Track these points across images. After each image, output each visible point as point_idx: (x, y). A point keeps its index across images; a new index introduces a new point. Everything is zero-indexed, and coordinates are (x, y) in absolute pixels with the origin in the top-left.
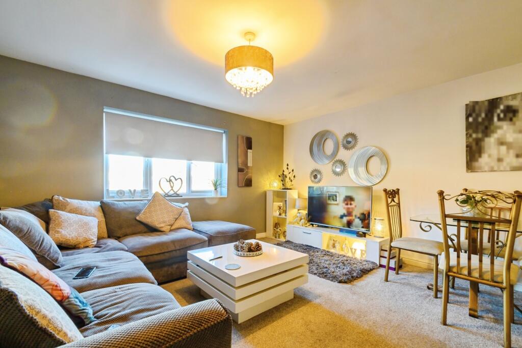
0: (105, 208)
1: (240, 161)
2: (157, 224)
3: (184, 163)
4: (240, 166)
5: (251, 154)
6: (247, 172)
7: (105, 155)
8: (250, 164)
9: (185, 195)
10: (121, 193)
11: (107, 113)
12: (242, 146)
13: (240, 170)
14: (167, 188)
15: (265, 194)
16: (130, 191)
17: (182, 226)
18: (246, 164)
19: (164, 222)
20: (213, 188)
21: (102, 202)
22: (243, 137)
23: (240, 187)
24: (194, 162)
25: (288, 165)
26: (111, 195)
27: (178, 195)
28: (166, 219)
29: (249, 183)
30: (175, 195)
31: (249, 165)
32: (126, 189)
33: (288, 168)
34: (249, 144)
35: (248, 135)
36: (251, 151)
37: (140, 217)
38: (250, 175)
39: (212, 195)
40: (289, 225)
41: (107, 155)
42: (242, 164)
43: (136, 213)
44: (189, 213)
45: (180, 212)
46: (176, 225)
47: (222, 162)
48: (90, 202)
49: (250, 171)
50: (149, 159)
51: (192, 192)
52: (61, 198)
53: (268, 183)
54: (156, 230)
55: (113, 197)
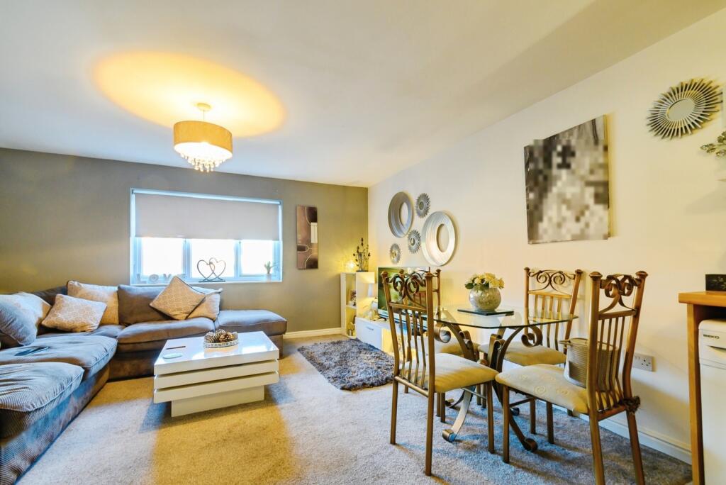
0: (121, 295)
1: (300, 237)
2: (171, 312)
3: (231, 243)
4: (300, 244)
5: (316, 228)
6: (310, 252)
7: (133, 239)
8: (314, 240)
9: (230, 279)
10: (154, 277)
12: (303, 218)
13: (300, 249)
14: (207, 272)
15: (339, 277)
16: (165, 275)
17: (202, 315)
18: (308, 241)
19: (179, 309)
20: (265, 272)
21: (119, 288)
22: (303, 207)
23: (300, 269)
24: (243, 241)
25: (362, 240)
26: (142, 280)
27: (221, 280)
28: (182, 307)
29: (313, 264)
30: (217, 279)
31: (312, 242)
32: (160, 274)
33: (362, 244)
34: (313, 215)
35: (312, 204)
36: (316, 224)
37: (154, 304)
38: (314, 254)
39: (264, 280)
40: (360, 318)
41: (137, 238)
42: (303, 241)
43: (152, 300)
44: (219, 300)
45: (201, 298)
46: (195, 313)
47: (278, 240)
48: (106, 287)
49: (314, 249)
50: (187, 240)
51: (240, 276)
52: (76, 283)
53: (343, 264)
54: (168, 318)
55: (145, 282)
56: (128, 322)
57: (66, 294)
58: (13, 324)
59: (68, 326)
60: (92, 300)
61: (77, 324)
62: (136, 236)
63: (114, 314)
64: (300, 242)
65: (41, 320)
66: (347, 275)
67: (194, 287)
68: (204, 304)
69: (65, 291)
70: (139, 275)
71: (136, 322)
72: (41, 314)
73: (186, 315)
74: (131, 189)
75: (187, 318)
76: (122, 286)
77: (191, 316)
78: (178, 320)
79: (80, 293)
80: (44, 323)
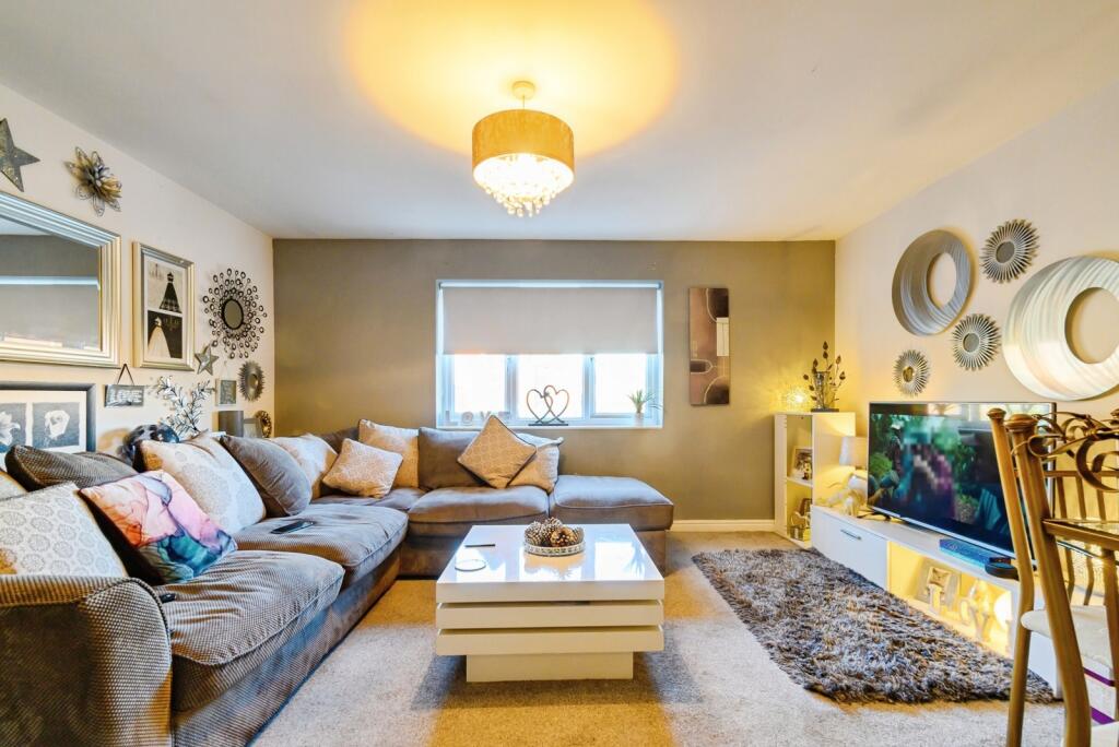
0: (423, 442)
1: (695, 346)
2: (487, 476)
3: (578, 360)
4: (695, 359)
5: (726, 327)
6: (715, 373)
7: (440, 357)
8: (722, 349)
9: (575, 421)
10: (468, 416)
11: (445, 288)
12: (700, 310)
13: (696, 367)
14: (541, 410)
15: (770, 423)
16: (482, 414)
17: (531, 482)
18: (712, 355)
19: (497, 470)
20: (633, 409)
21: (420, 432)
22: (702, 290)
23: (694, 405)
24: (597, 357)
25: (826, 346)
26: (452, 420)
27: (563, 423)
28: (501, 466)
29: (720, 396)
30: (556, 422)
31: (719, 353)
32: (475, 411)
33: (825, 356)
34: (720, 303)
35: (718, 284)
36: (726, 320)
37: (463, 459)
38: (722, 377)
39: (632, 424)
40: (818, 507)
41: (447, 357)
42: (701, 351)
43: (459, 451)
44: (557, 458)
45: (529, 453)
46: (520, 479)
47: (656, 352)
48: (403, 430)
49: (723, 367)
50: (513, 357)
51: (592, 417)
52: (368, 423)
53: (779, 397)
54: (481, 483)
55: (456, 424)
56: (430, 485)
57: (356, 438)
58: (281, 482)
59: (353, 486)
60: (385, 449)
61: (364, 484)
62: (445, 353)
63: (412, 474)
64: (696, 355)
65: (323, 475)
66: (789, 417)
67: (519, 435)
68: (534, 463)
69: (355, 435)
70: (448, 413)
71: (440, 487)
72: (323, 467)
73: (506, 481)
74: (438, 281)
75: (508, 486)
76: (425, 429)
77: (514, 483)
78: (495, 488)
79: (372, 438)
80: (325, 480)
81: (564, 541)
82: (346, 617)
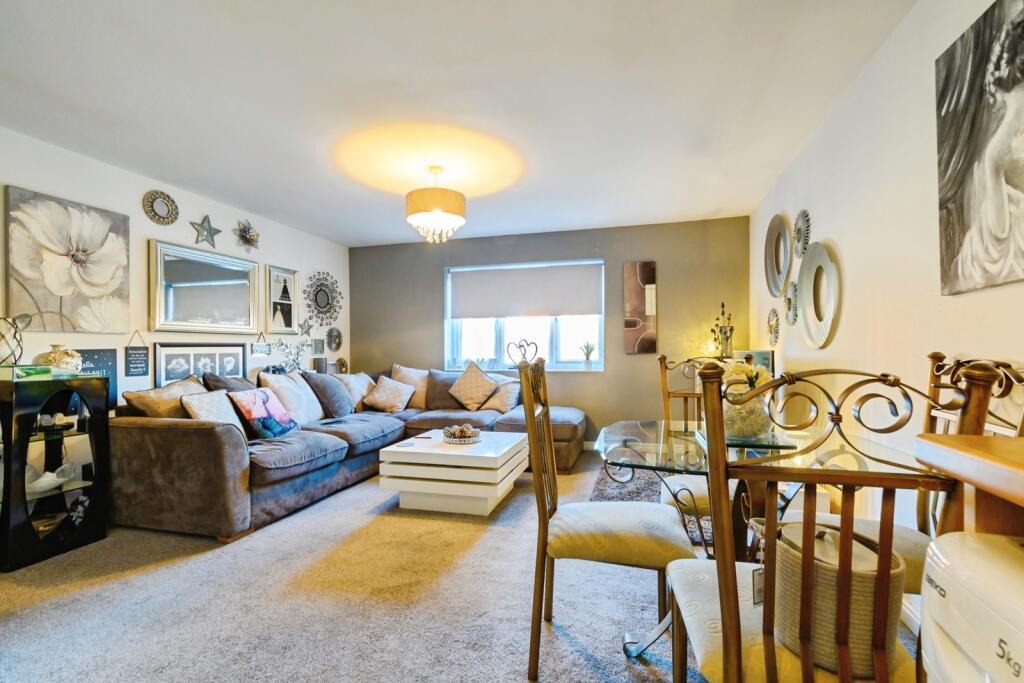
0: (431, 379)
1: (628, 308)
2: (465, 402)
3: (546, 321)
4: (628, 317)
5: (654, 292)
6: (644, 328)
7: (448, 323)
8: (650, 309)
11: (452, 273)
12: (633, 279)
13: (629, 324)
14: (517, 358)
17: (494, 407)
18: (642, 314)
19: (472, 399)
20: (583, 357)
21: (431, 372)
22: (634, 264)
23: (629, 354)
24: (562, 319)
25: (723, 306)
26: (456, 365)
28: (474, 396)
29: (649, 346)
31: (647, 314)
33: (723, 313)
34: (649, 273)
35: (647, 258)
36: (653, 286)
37: (452, 391)
38: (651, 331)
39: (582, 368)
41: (455, 320)
42: (633, 313)
43: (450, 385)
44: (518, 391)
45: (493, 388)
46: (487, 405)
47: (600, 313)
48: (420, 371)
49: (651, 324)
50: (501, 320)
51: (557, 362)
52: (398, 366)
54: (463, 407)
55: (460, 367)
56: (431, 408)
57: (390, 376)
58: (333, 399)
59: (381, 405)
60: (405, 383)
61: (387, 404)
62: (451, 318)
63: (421, 400)
64: (628, 314)
65: (364, 397)
67: (489, 375)
68: (497, 395)
69: (389, 374)
70: (454, 360)
71: (437, 409)
72: (364, 393)
73: (477, 406)
74: (446, 269)
75: (479, 409)
76: (434, 371)
77: (484, 407)
78: (469, 410)
79: (400, 375)
80: (365, 401)
81: (463, 435)
82: (354, 474)
